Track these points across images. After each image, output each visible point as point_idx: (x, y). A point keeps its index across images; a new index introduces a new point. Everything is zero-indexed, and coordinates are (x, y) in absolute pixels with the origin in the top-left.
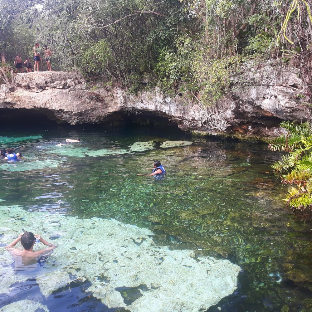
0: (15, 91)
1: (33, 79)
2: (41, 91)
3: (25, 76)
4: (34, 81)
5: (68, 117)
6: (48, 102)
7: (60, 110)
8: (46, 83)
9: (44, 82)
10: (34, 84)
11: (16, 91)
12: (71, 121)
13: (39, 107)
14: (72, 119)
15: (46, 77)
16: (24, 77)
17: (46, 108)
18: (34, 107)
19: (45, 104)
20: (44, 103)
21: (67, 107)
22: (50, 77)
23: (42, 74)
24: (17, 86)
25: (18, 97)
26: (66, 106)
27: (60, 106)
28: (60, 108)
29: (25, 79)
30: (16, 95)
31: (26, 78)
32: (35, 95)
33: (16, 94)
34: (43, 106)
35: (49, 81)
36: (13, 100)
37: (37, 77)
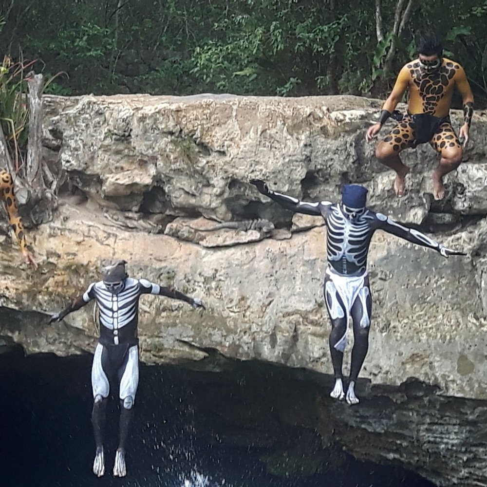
0: (45, 228)
1: (206, 149)
2: (255, 235)
3: (142, 119)
4: (213, 158)
5: (453, 438)
6: (314, 323)
7: (412, 384)
8: (310, 181)
9: (300, 173)
10: (218, 182)
11: (57, 224)
12: (464, 472)
13: (245, 352)
14: (476, 458)
15: (321, 139)
16: (136, 128)
17: (295, 362)
18: (202, 354)
19: (295, 338)
20: (284, 325)
21: (465, 366)
22: (350, 139)
23: (289, 113)
24: (62, 191)
25: (76, 270)
26: (462, 357)
27: (413, 358)
28: (411, 371)
29: (139, 145)
30: (50, 254)
31: (151, 135)
32: (211, 261)
33: (53, 244)
34: (278, 350)
35: (338, 167)
36: (32, 294)
37: (251, 138)
